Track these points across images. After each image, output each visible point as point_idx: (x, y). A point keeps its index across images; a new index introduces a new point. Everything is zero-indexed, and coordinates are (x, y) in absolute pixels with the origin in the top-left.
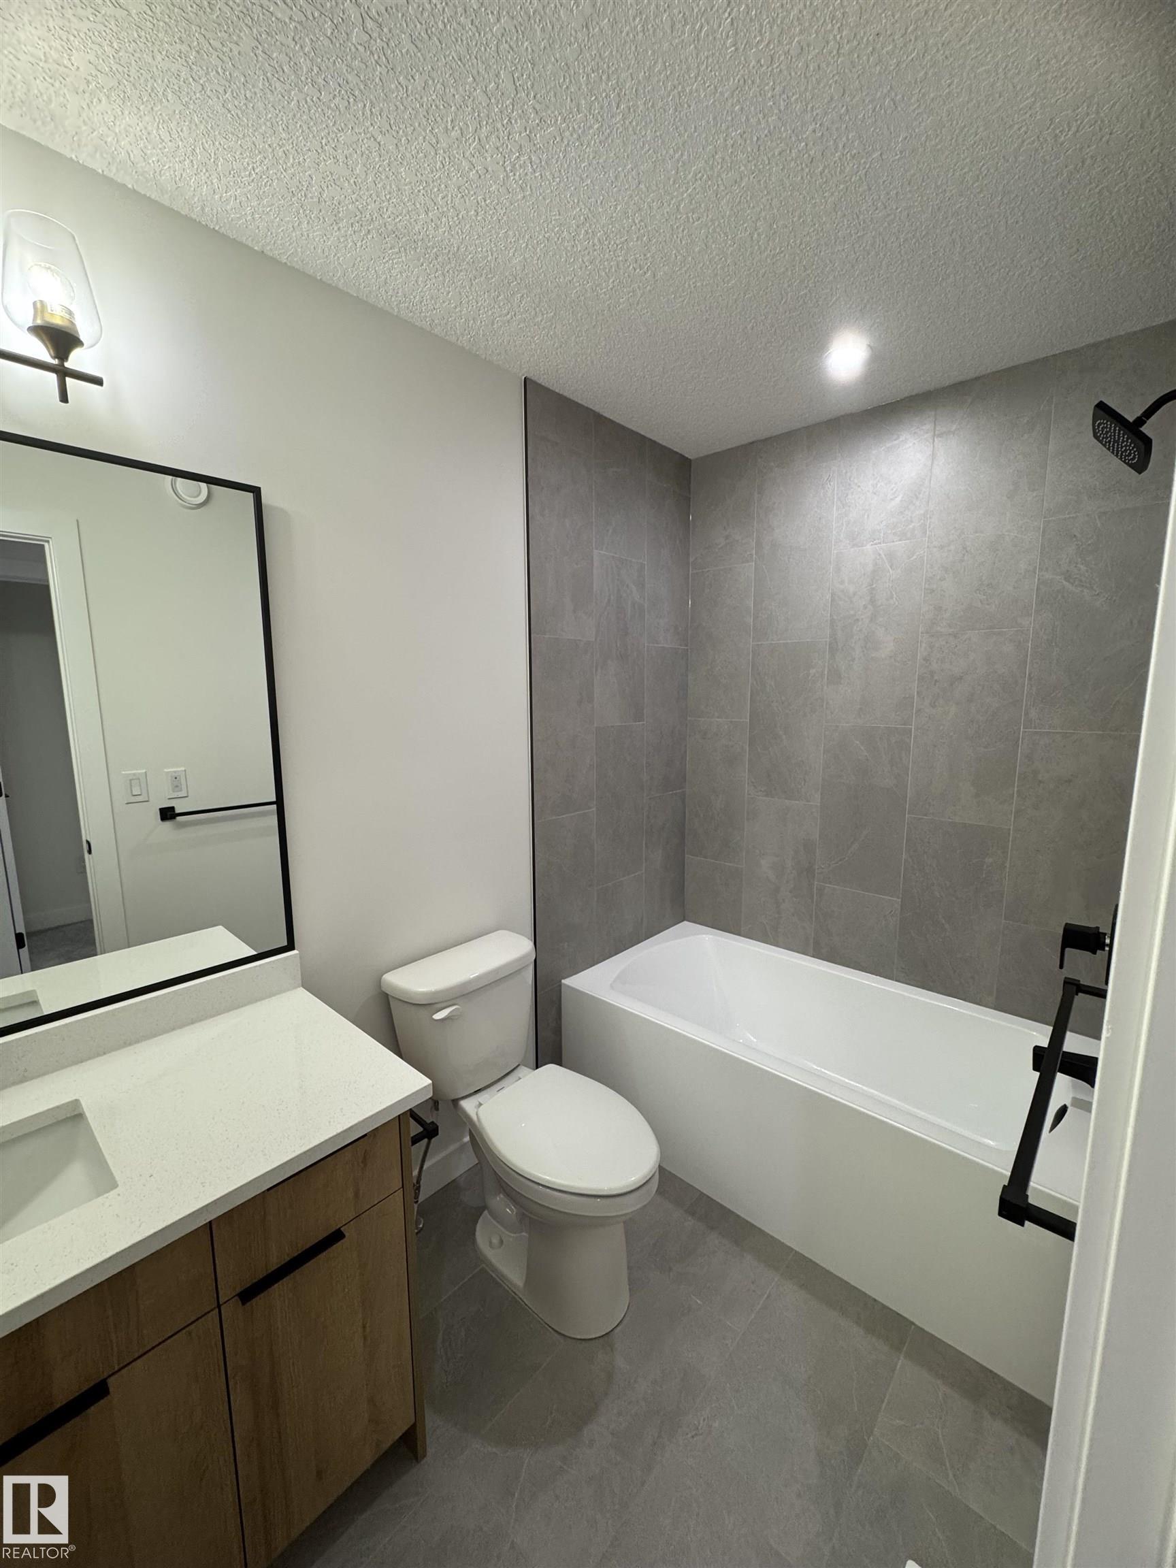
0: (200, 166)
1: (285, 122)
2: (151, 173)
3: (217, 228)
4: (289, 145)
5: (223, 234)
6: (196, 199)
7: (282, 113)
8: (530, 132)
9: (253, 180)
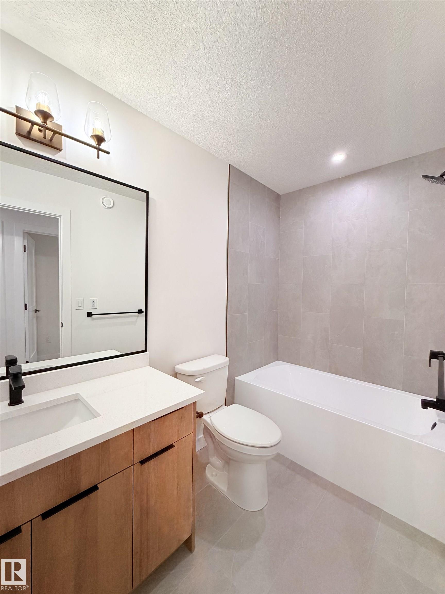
0: (143, 92)
1: (173, 79)
2: (127, 95)
3: (142, 112)
4: (172, 86)
5: (144, 114)
6: (138, 103)
7: (173, 76)
8: (248, 83)
9: (158, 97)
